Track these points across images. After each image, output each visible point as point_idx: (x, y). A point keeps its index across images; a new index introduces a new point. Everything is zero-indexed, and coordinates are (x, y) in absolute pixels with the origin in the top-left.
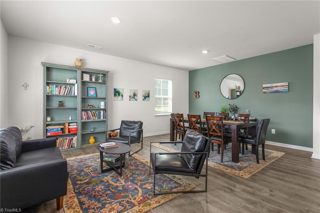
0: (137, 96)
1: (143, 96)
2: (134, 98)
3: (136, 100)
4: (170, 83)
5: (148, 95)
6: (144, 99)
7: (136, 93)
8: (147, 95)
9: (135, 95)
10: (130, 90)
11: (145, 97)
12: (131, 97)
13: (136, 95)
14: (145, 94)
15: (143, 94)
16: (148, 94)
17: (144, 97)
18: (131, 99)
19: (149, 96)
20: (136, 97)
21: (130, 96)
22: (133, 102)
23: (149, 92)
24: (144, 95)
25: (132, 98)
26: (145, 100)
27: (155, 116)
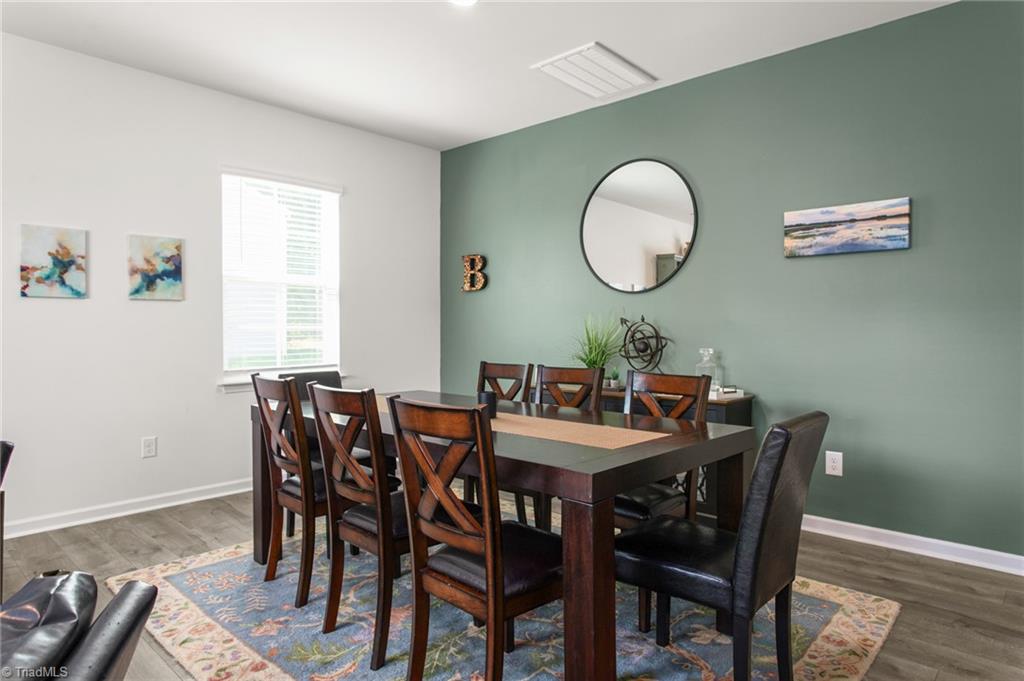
0: (79, 268)
1: (134, 271)
2: (63, 283)
3: (78, 295)
4: (329, 204)
5: (169, 267)
6: (137, 291)
7: (77, 250)
8: (161, 267)
9: (64, 263)
10: (28, 231)
11: (150, 281)
12: (37, 274)
13: (72, 262)
14: (148, 261)
15: (130, 260)
16: (168, 260)
17: (138, 279)
18: (34, 288)
19: (176, 273)
20: (72, 277)
21: (23, 269)
22: (51, 307)
23: (178, 248)
24: (141, 264)
25: (39, 281)
26: (146, 294)
27: (225, 386)
